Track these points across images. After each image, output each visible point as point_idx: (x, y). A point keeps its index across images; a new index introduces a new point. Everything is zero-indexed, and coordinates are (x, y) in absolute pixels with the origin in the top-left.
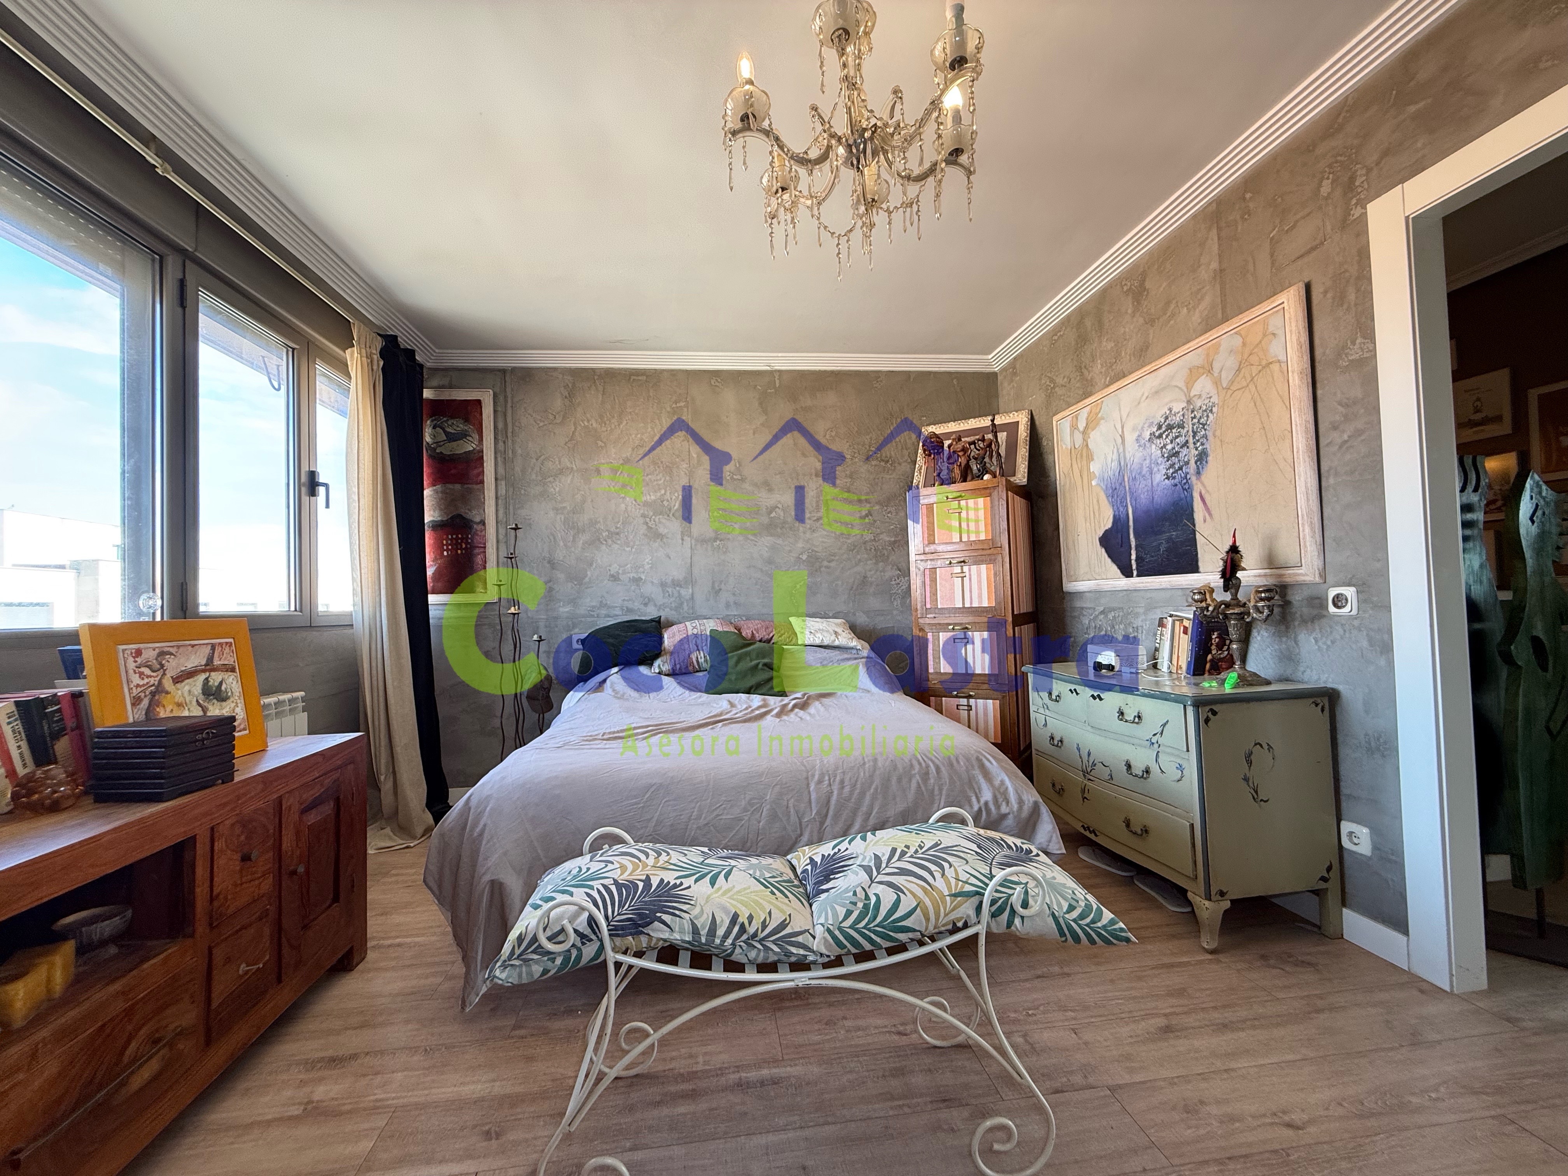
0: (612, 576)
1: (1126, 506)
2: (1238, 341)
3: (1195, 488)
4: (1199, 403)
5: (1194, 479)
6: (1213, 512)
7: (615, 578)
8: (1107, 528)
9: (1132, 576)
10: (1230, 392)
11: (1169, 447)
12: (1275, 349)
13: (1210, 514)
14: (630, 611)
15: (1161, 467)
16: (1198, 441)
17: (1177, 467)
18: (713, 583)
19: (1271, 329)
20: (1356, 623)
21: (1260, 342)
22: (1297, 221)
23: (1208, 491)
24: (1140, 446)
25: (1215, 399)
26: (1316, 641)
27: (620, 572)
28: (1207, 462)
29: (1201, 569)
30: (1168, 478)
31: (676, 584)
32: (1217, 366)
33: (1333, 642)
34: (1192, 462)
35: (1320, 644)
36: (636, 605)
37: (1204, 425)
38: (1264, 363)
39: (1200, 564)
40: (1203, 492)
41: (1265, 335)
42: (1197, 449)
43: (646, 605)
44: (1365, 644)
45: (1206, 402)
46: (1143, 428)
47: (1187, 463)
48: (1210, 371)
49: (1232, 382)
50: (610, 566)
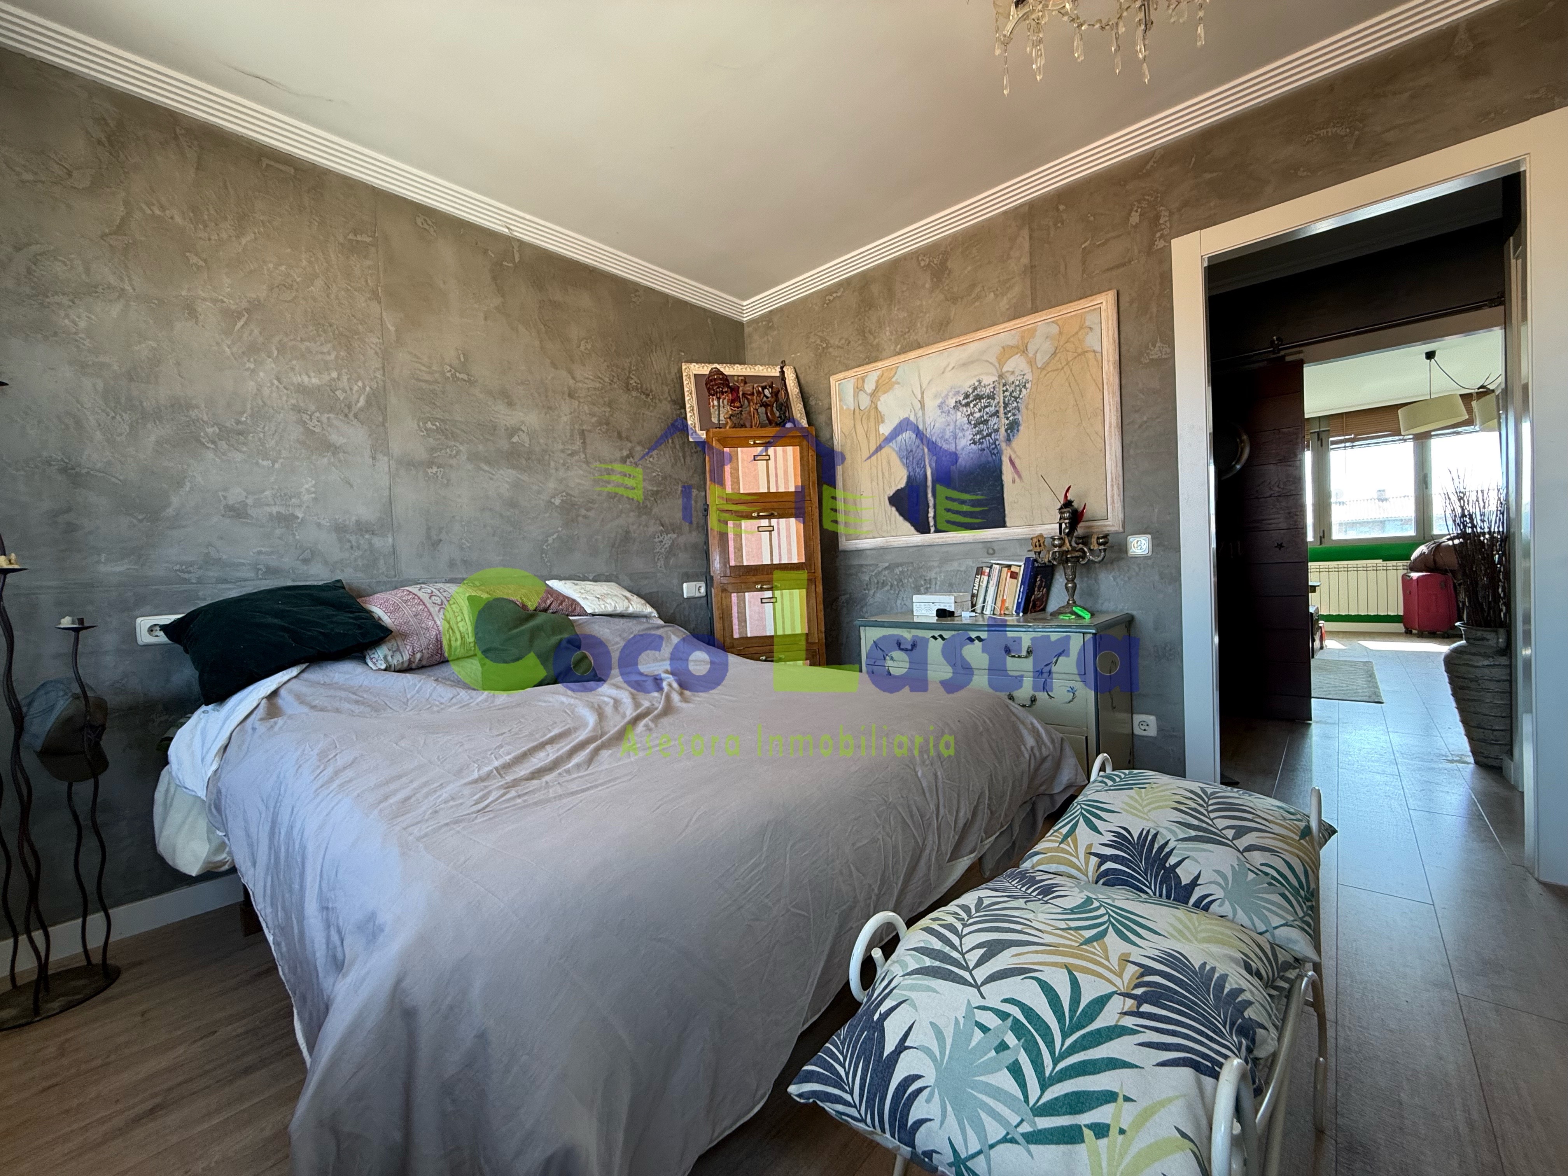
0: (230, 508)
1: (925, 467)
2: (1055, 329)
3: (1005, 452)
4: (1011, 379)
5: (1003, 445)
6: (1023, 474)
7: (237, 512)
8: (899, 487)
9: (929, 532)
10: (1044, 372)
11: (977, 415)
12: (1091, 341)
13: (1020, 476)
14: (271, 571)
15: (967, 433)
16: (1010, 412)
17: (985, 434)
18: (429, 528)
19: (1088, 323)
20: (1150, 562)
21: (1077, 333)
22: (1108, 240)
23: (1017, 456)
24: (942, 412)
25: (1029, 377)
26: (1115, 579)
27: (250, 501)
28: (1018, 431)
29: (1008, 524)
30: (975, 443)
31: (363, 528)
32: (1031, 349)
33: (1129, 578)
34: (1002, 430)
35: (1118, 580)
36: (288, 561)
37: (1016, 398)
38: (1080, 351)
39: (1007, 519)
40: (1013, 457)
41: (1081, 328)
42: (1007, 419)
43: (306, 561)
44: (1157, 578)
45: (1019, 378)
46: (947, 395)
47: (997, 431)
48: (1024, 351)
49: (1047, 363)
50: (226, 490)
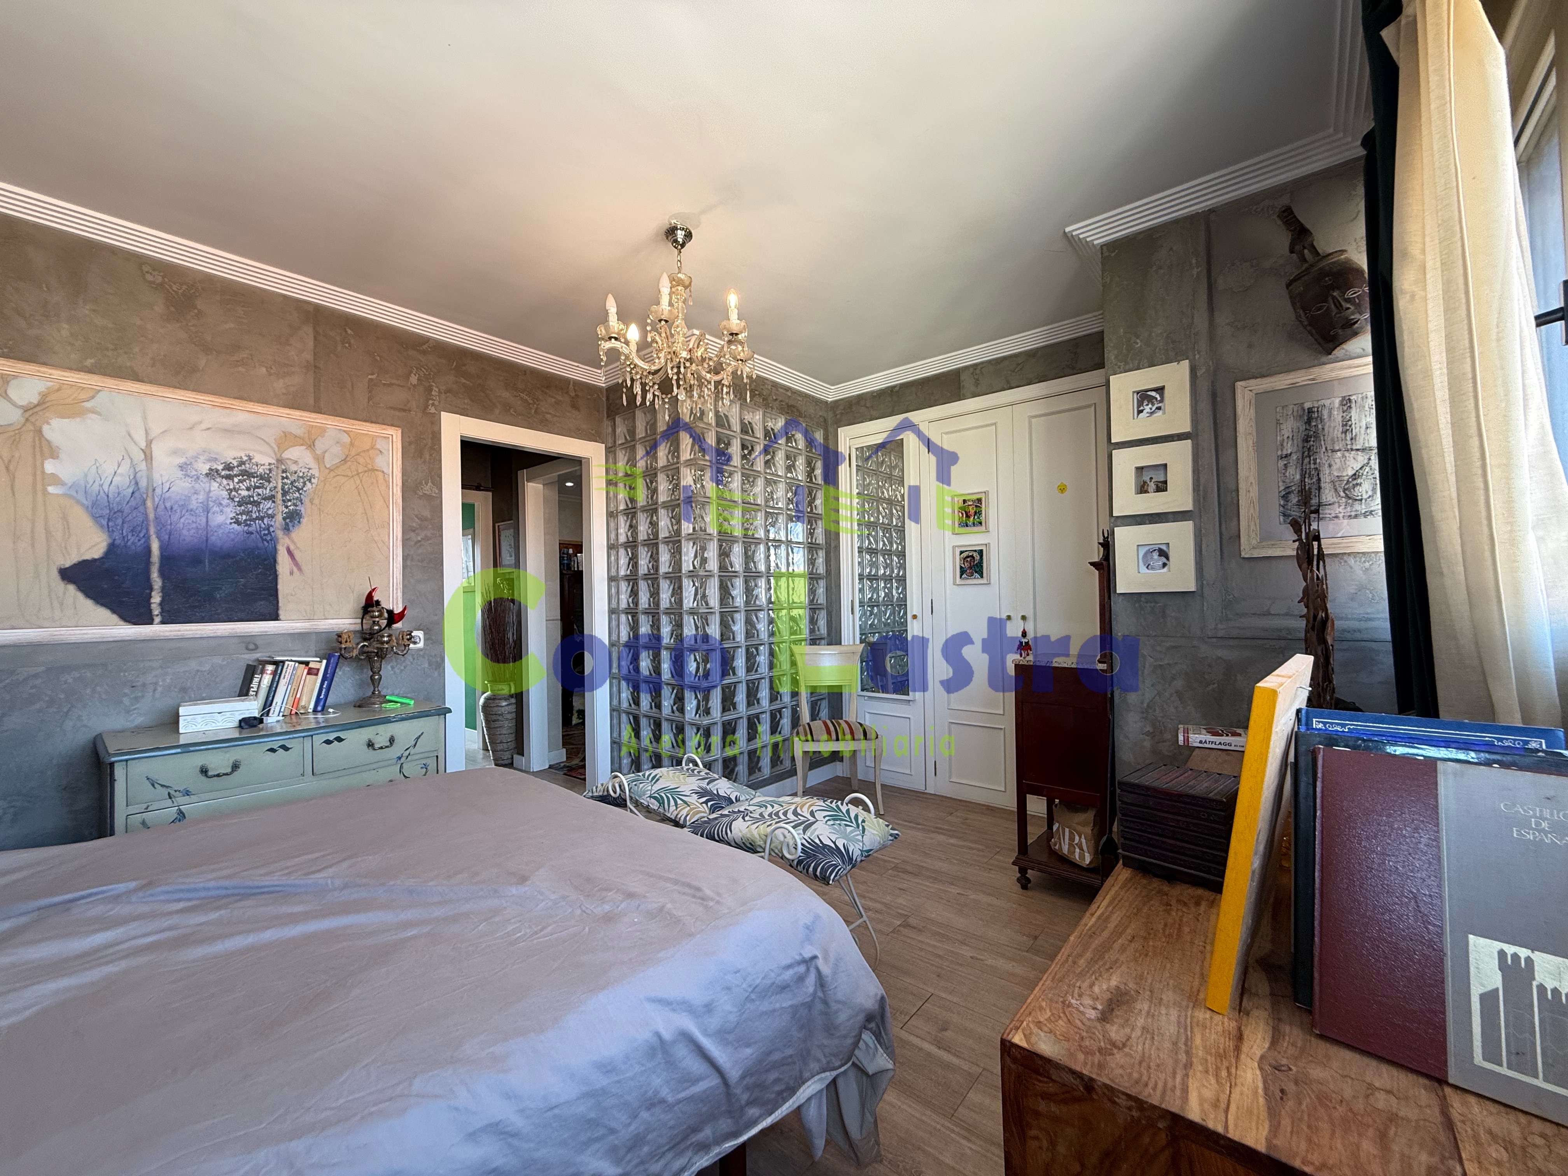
1: (147, 537)
2: (346, 439)
3: (281, 541)
4: (294, 468)
5: (280, 534)
6: (304, 568)
8: (88, 557)
9: (151, 622)
10: (332, 474)
11: (244, 493)
12: (380, 462)
13: (299, 568)
15: (228, 510)
16: (290, 500)
17: (254, 516)
19: (378, 446)
20: (421, 653)
21: (368, 450)
22: (391, 385)
23: (298, 548)
24: (186, 475)
25: (315, 472)
26: (393, 668)
28: (299, 522)
29: (281, 617)
30: (238, 522)
32: (320, 446)
33: (405, 667)
34: (279, 518)
35: (396, 669)
37: (298, 490)
38: (370, 467)
39: (281, 612)
40: (292, 547)
41: (372, 448)
42: (287, 507)
44: (426, 665)
45: (303, 470)
46: (196, 458)
47: (272, 516)
48: (311, 446)
49: (337, 467)
